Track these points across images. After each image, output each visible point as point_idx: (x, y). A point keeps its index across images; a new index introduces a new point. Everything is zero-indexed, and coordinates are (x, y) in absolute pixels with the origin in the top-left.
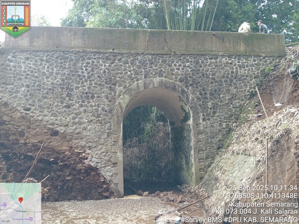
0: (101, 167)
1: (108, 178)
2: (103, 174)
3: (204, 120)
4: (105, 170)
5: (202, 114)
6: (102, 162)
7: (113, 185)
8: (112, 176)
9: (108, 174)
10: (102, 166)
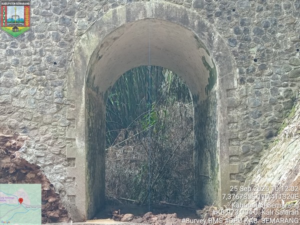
0: (45, 166)
1: (58, 186)
2: (48, 177)
3: (242, 81)
4: (53, 171)
5: (238, 70)
6: (46, 155)
7: (66, 197)
8: (65, 181)
9: (58, 177)
10: (47, 163)
